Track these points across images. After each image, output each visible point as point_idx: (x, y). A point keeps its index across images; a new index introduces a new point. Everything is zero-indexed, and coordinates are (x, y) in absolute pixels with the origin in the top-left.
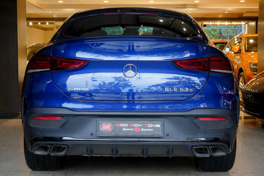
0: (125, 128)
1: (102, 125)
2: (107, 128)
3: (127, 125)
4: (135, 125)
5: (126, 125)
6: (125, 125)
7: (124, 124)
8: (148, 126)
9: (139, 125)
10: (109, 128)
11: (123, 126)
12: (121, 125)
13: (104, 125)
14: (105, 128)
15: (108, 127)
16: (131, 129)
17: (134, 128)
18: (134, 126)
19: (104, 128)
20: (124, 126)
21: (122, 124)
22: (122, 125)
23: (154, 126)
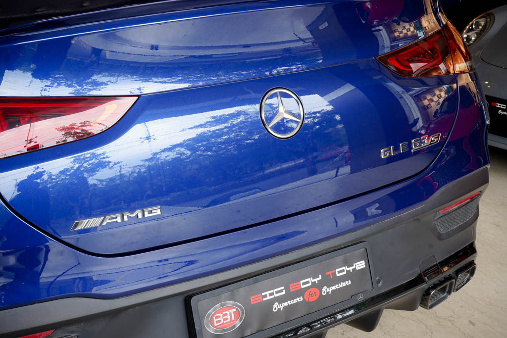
0: (279, 304)
1: (209, 315)
2: (227, 319)
3: (281, 291)
4: (304, 284)
5: (279, 291)
6: (277, 292)
7: (275, 290)
8: (338, 275)
9: (313, 281)
10: (233, 318)
11: (273, 297)
12: (266, 296)
13: (217, 313)
14: (220, 321)
15: (230, 314)
16: (295, 301)
17: (301, 292)
18: (303, 287)
19: (217, 322)
20: (276, 295)
21: (267, 293)
22: (268, 295)
23: (351, 269)
